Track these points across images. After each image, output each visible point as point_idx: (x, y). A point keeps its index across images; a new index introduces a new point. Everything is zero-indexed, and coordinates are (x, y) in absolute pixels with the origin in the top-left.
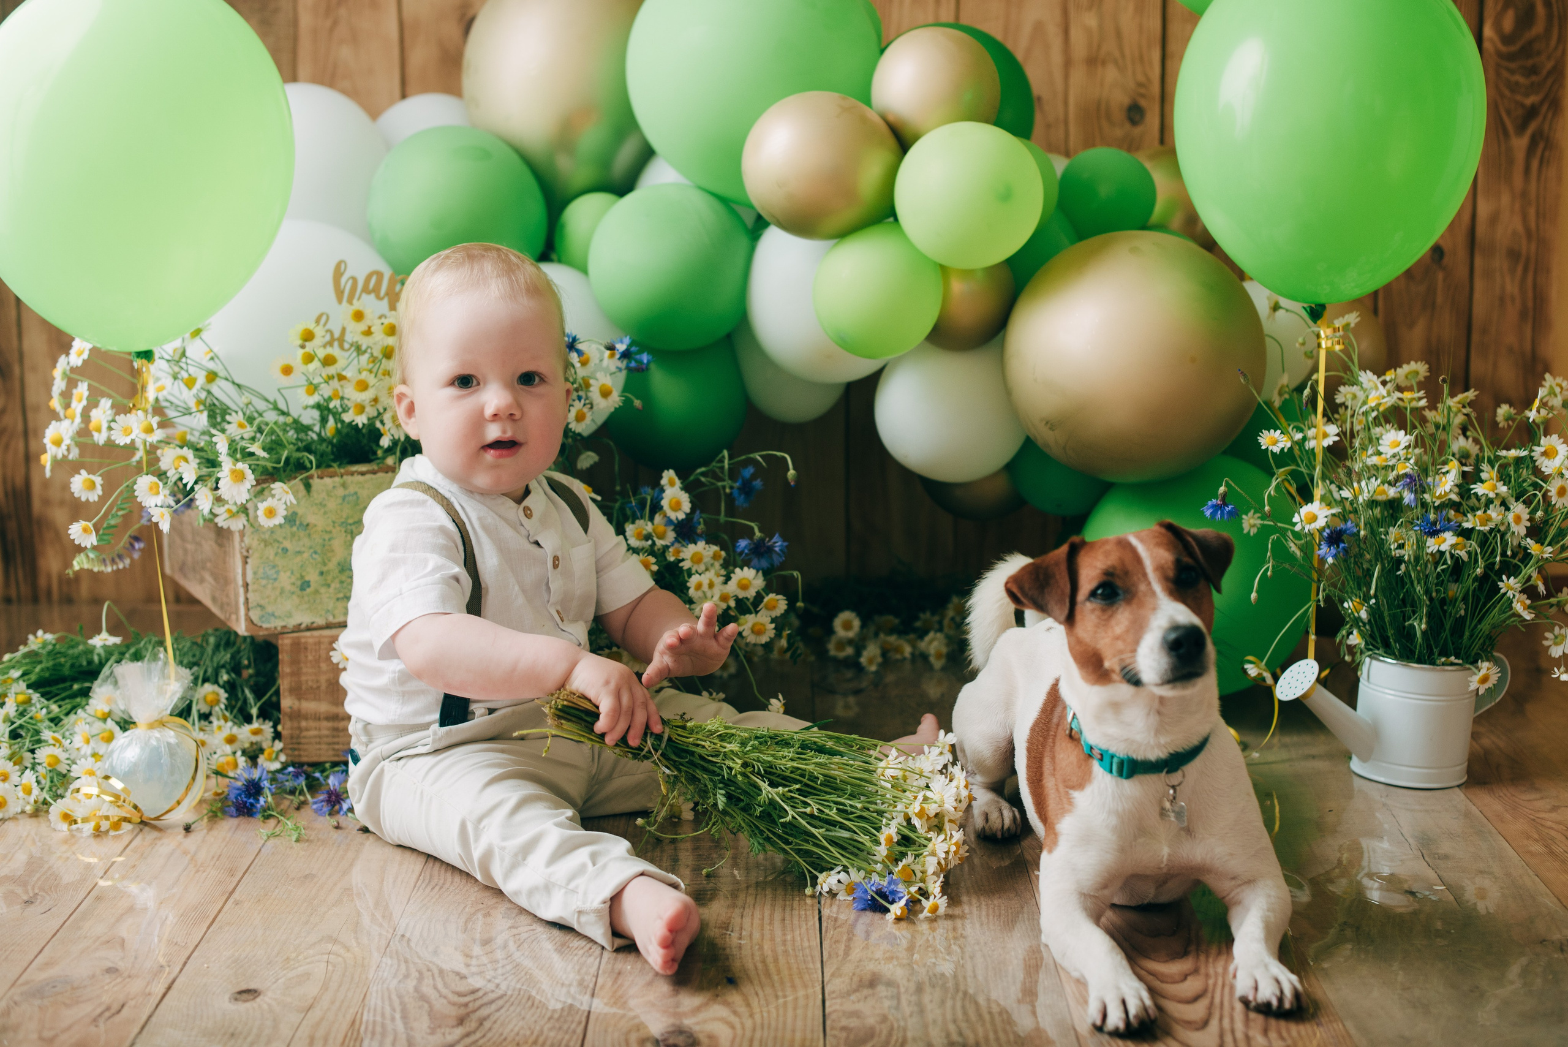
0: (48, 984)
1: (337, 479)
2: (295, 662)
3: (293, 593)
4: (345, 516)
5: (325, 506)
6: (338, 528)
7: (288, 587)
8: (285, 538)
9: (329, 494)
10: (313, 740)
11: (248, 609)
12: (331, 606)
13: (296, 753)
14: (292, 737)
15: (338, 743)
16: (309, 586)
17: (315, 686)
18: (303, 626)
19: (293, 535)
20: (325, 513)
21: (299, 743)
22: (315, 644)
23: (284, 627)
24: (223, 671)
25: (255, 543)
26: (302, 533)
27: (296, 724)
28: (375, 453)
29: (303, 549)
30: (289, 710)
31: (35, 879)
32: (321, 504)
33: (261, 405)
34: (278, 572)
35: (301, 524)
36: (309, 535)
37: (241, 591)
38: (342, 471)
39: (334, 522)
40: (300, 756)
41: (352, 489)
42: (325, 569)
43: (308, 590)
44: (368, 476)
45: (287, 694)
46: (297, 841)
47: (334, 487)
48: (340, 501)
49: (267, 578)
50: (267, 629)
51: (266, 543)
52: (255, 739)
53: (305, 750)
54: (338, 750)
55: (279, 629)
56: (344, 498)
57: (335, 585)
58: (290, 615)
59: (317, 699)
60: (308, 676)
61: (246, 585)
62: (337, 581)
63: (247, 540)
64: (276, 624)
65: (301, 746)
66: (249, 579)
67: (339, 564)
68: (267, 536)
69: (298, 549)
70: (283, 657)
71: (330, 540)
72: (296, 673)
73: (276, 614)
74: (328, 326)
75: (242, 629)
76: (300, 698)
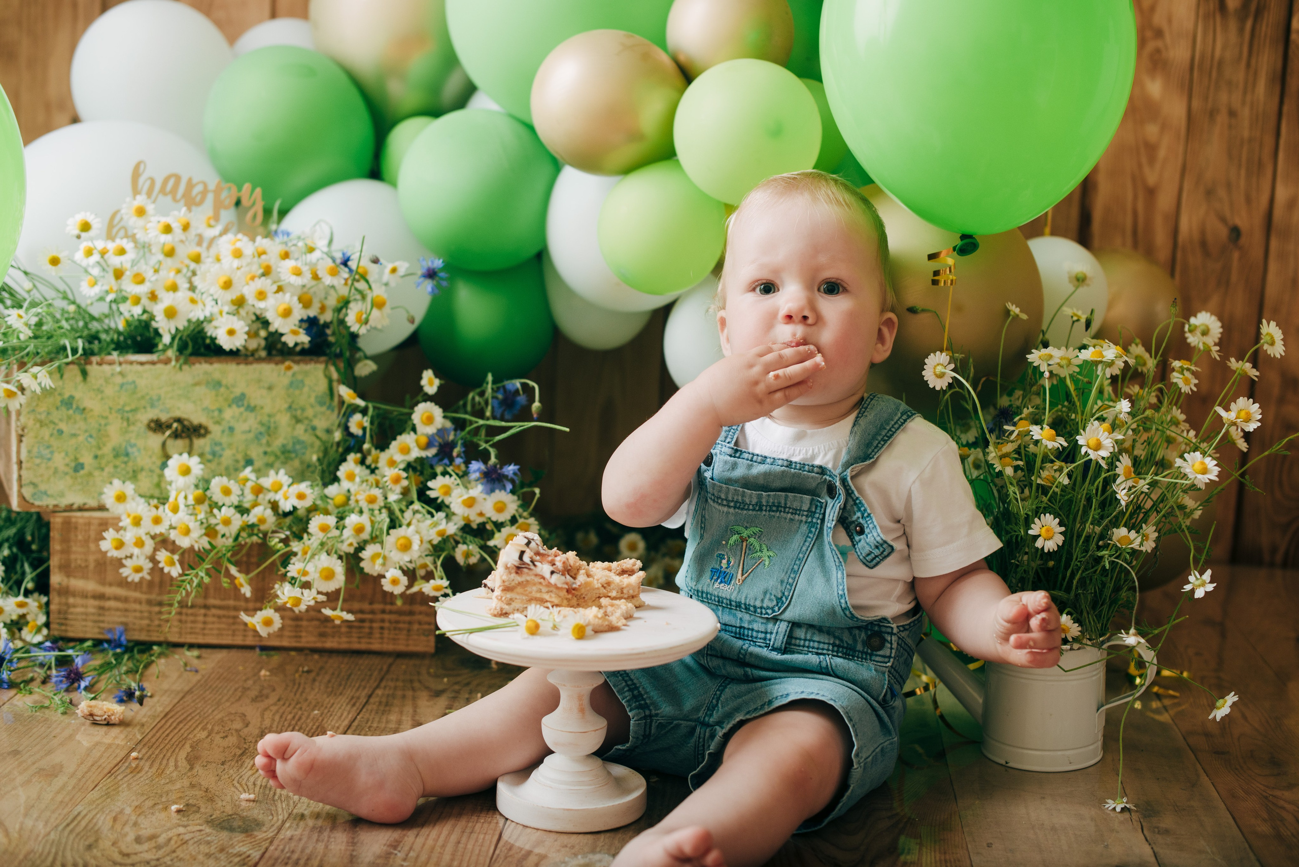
1: (116, 367)
2: (65, 540)
3: (66, 474)
4: (122, 403)
5: (102, 392)
6: (115, 415)
7: (62, 468)
8: (61, 420)
9: (107, 381)
10: (79, 617)
11: (21, 485)
12: (104, 489)
13: (63, 628)
14: (59, 612)
15: (103, 622)
16: (83, 468)
17: (83, 565)
18: (75, 506)
19: (69, 418)
20: (102, 399)
21: (66, 619)
22: (85, 524)
23: (56, 506)
24: (6, 545)
25: (31, 423)
26: (78, 417)
27: (63, 600)
28: (156, 345)
29: (78, 432)
30: (57, 586)
32: (98, 390)
33: (50, 294)
34: (52, 453)
35: (78, 408)
36: (85, 419)
37: (15, 467)
38: (122, 359)
39: (111, 409)
40: (66, 631)
41: (130, 378)
42: (99, 453)
43: (82, 472)
44: (147, 367)
45: (56, 570)
47: (113, 375)
48: (117, 389)
49: (41, 457)
50: (39, 506)
51: (42, 424)
52: (22, 611)
53: (72, 626)
54: (103, 628)
55: (51, 507)
56: (122, 386)
57: (109, 469)
58: (62, 495)
59: (85, 577)
60: (77, 554)
61: (20, 463)
62: (111, 465)
63: (23, 419)
64: (50, 502)
65: (68, 622)
66: (24, 456)
67: (114, 449)
68: (43, 417)
69: (73, 432)
70: (54, 534)
71: (106, 425)
72: (66, 551)
73: (49, 493)
74: (122, 224)
75: (15, 504)
76: (68, 575)
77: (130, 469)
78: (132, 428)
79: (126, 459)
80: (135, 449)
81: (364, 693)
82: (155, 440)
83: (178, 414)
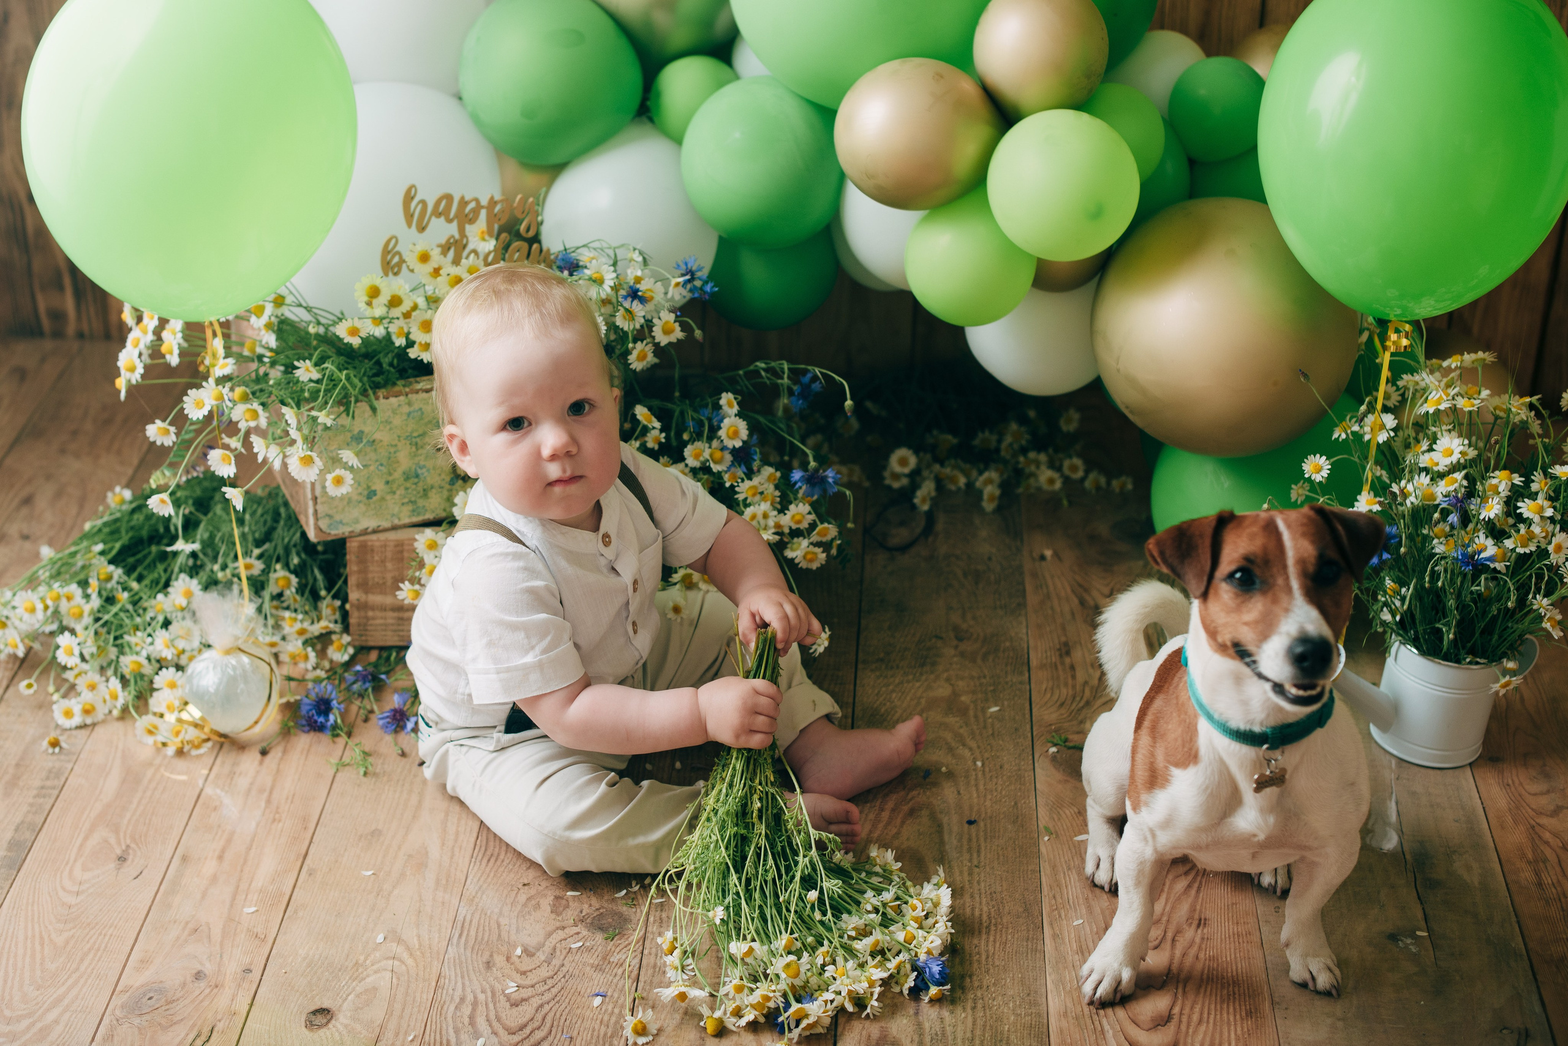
0: (144, 994)
1: (402, 398)
2: (362, 561)
3: (360, 502)
4: (409, 429)
5: (390, 422)
6: (403, 442)
7: (356, 497)
9: (394, 412)
10: (379, 627)
11: (317, 519)
12: (396, 510)
13: (364, 637)
14: (359, 625)
16: (375, 495)
17: (382, 582)
18: (369, 530)
20: (391, 429)
21: (366, 630)
22: (381, 546)
23: (352, 532)
26: (368, 449)
27: (363, 614)
29: (370, 464)
30: (356, 602)
31: (125, 821)
32: (387, 421)
35: (368, 442)
36: (375, 450)
37: (311, 503)
38: (407, 390)
39: (399, 437)
40: (367, 640)
41: (416, 406)
42: (390, 479)
43: (375, 498)
45: (354, 588)
46: (365, 774)
47: (401, 407)
48: (405, 417)
50: (335, 535)
53: (372, 636)
55: (347, 534)
56: (409, 414)
57: (401, 492)
58: (357, 521)
59: (383, 592)
60: (375, 573)
61: (315, 499)
62: (402, 488)
64: (344, 530)
65: (368, 632)
66: (319, 492)
67: (404, 473)
69: (365, 463)
70: (351, 557)
71: (395, 452)
72: (364, 571)
73: (344, 521)
74: (397, 249)
75: (312, 535)
76: (366, 592)
77: (420, 489)
78: (420, 452)
79: (416, 480)
80: (424, 470)
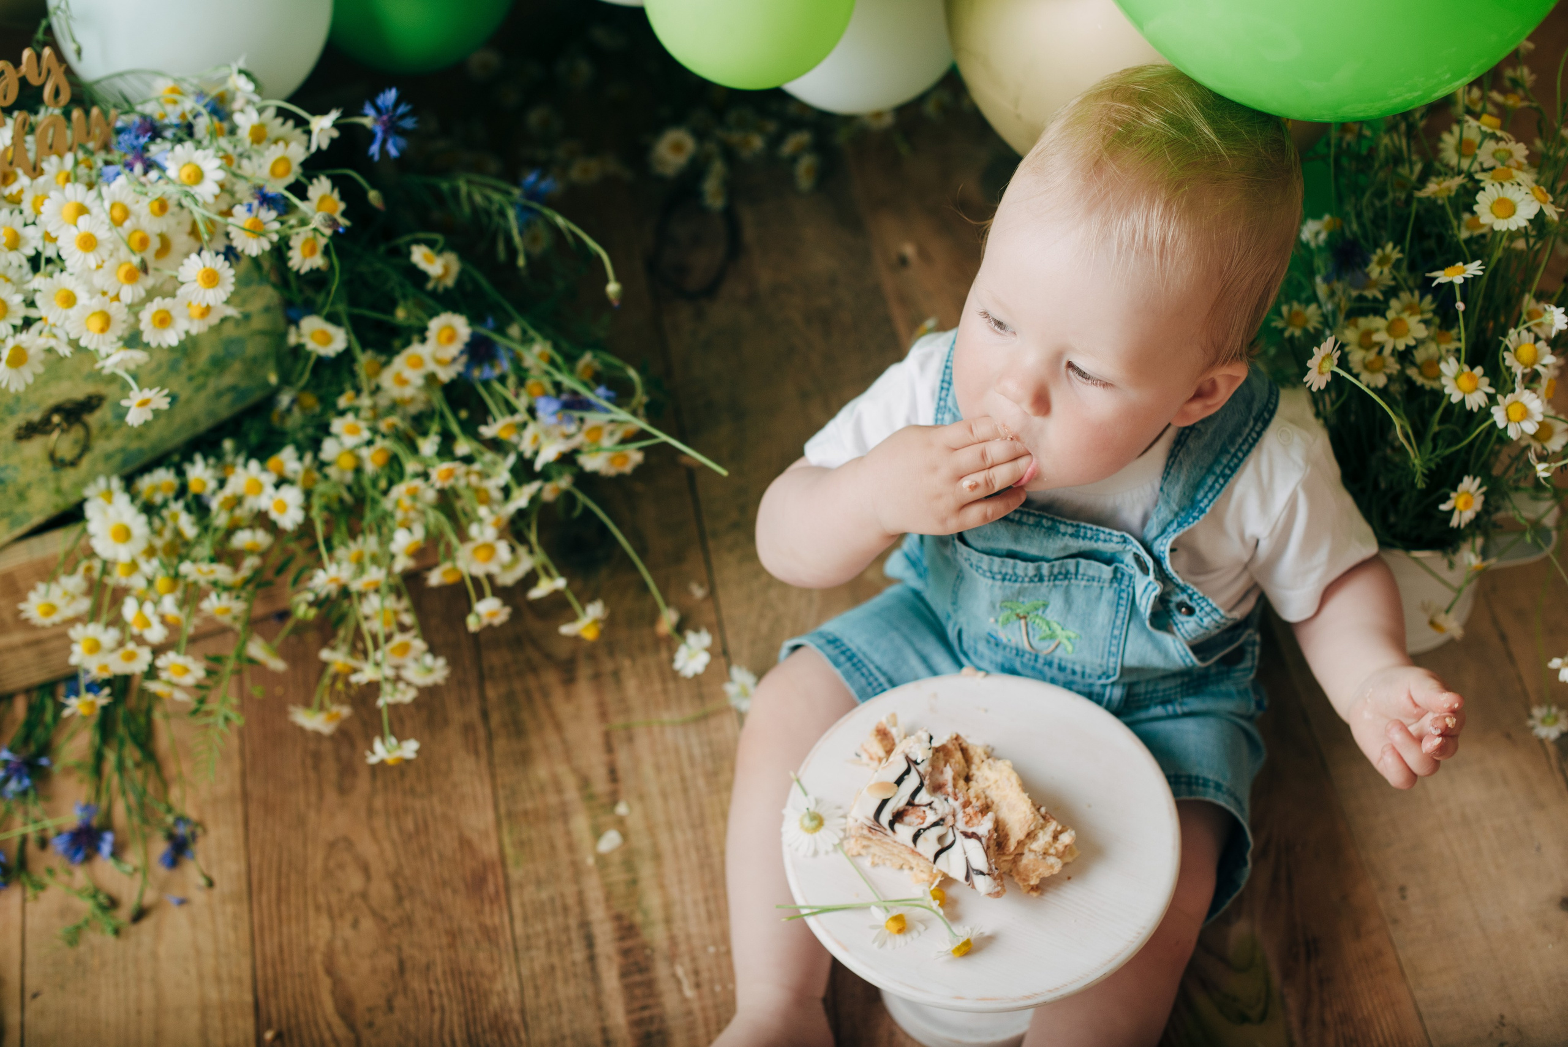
77: (11, 494)
80: (9, 471)
81: (473, 713)
82: (35, 447)
83: (51, 402)
